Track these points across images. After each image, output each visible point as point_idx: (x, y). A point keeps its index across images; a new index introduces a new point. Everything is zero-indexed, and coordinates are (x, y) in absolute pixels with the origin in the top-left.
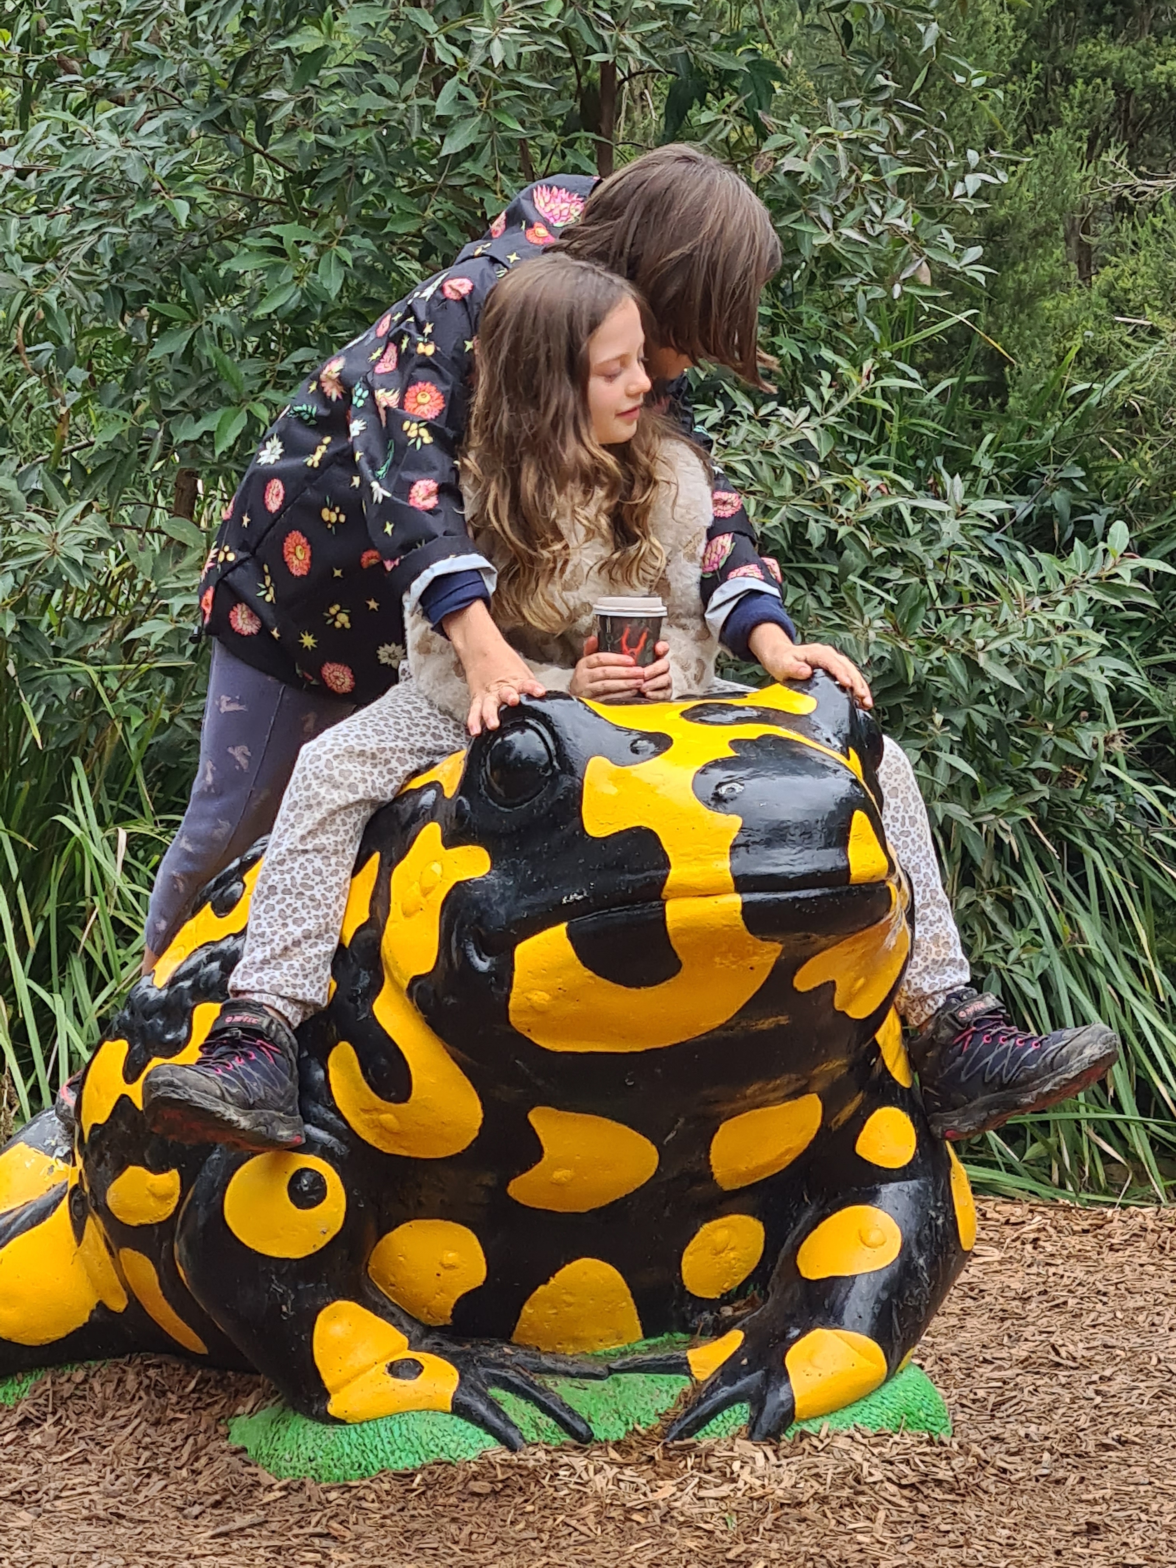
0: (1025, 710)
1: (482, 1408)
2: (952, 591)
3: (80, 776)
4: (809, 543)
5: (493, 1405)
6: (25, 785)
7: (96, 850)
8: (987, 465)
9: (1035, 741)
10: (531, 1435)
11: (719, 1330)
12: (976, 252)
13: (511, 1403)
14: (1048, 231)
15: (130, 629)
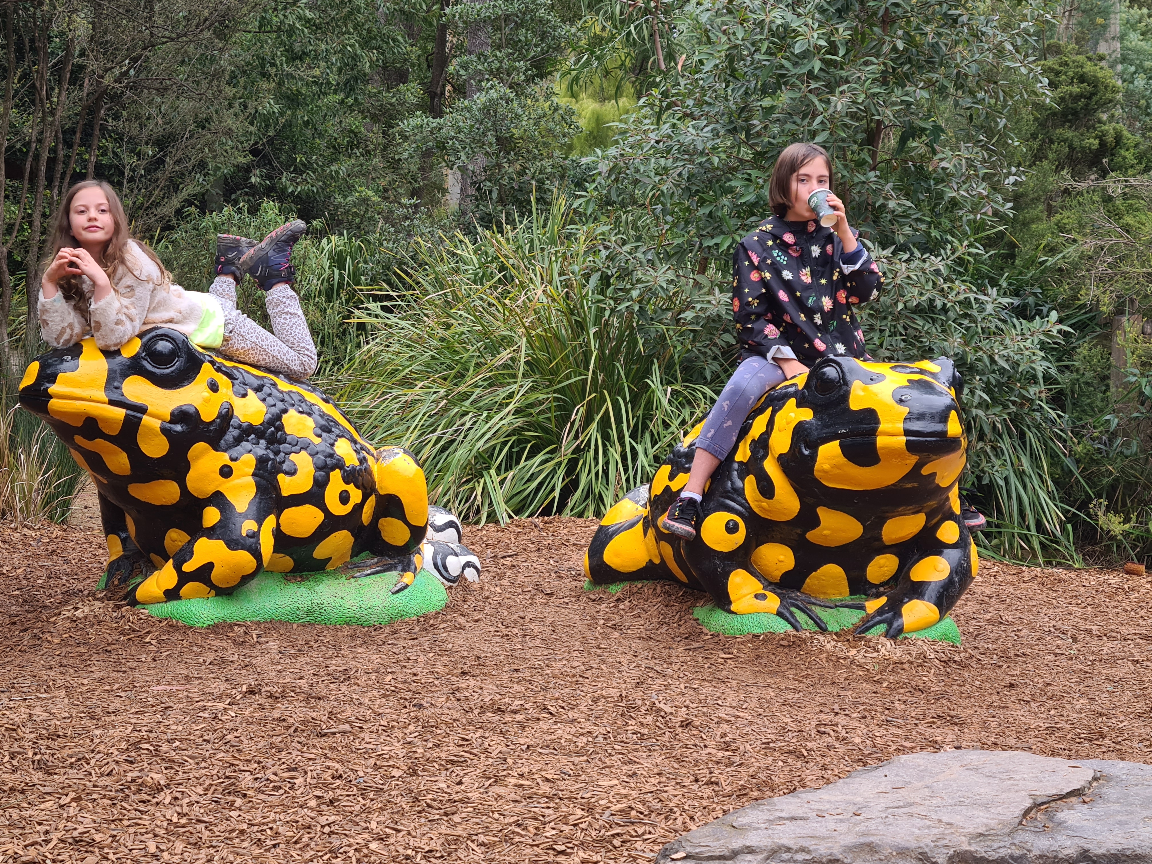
0: (1009, 378)
1: (788, 615)
2: (987, 330)
3: (656, 366)
4: (935, 307)
5: (792, 614)
6: (635, 367)
7: (659, 394)
8: (1004, 285)
9: (1012, 390)
10: (805, 626)
11: (878, 596)
12: (1010, 205)
13: (798, 613)
14: (1038, 199)
15: (679, 314)
